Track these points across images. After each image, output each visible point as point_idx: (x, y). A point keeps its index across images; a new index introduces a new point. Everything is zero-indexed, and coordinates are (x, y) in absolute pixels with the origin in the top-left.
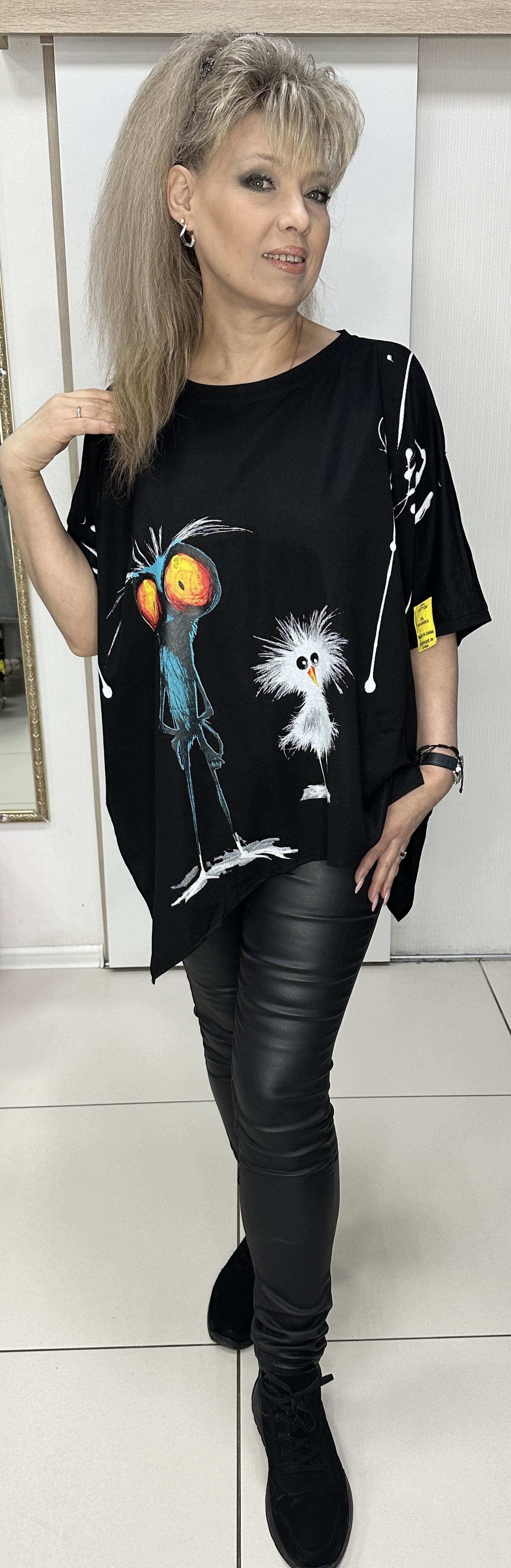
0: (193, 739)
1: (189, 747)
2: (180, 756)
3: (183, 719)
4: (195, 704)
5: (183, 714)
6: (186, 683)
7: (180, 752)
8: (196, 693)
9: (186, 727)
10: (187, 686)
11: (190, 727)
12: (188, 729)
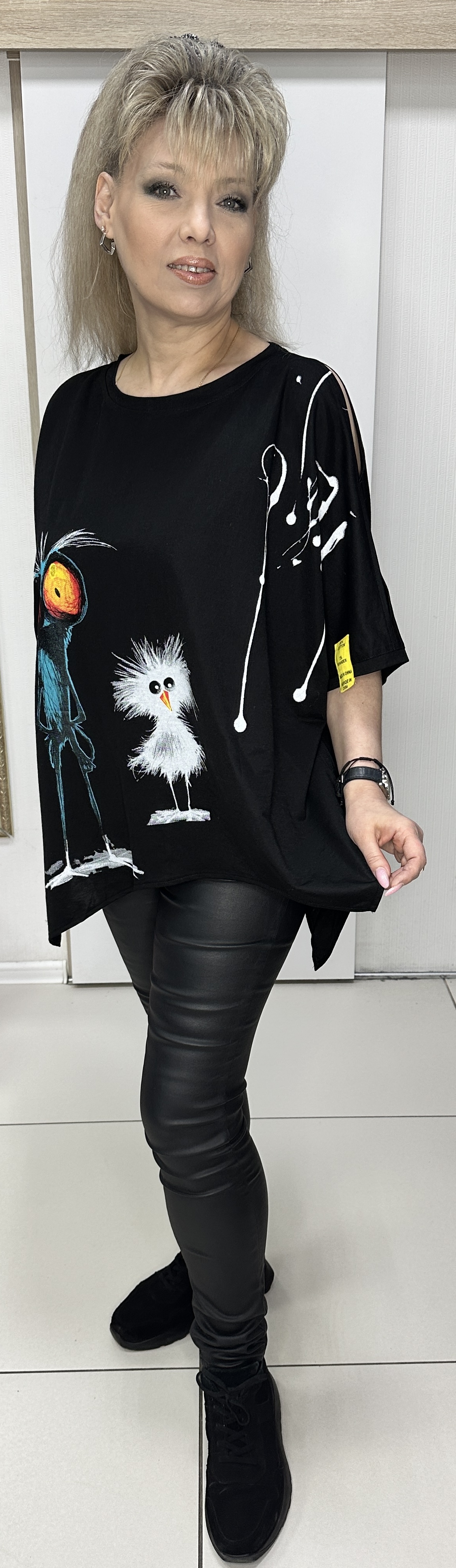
0: (65, 741)
1: (60, 748)
2: (52, 754)
3: (55, 721)
4: (68, 708)
5: (56, 716)
6: (59, 686)
7: (51, 751)
8: (69, 698)
9: (58, 728)
10: (60, 690)
11: (62, 729)
12: (60, 731)
